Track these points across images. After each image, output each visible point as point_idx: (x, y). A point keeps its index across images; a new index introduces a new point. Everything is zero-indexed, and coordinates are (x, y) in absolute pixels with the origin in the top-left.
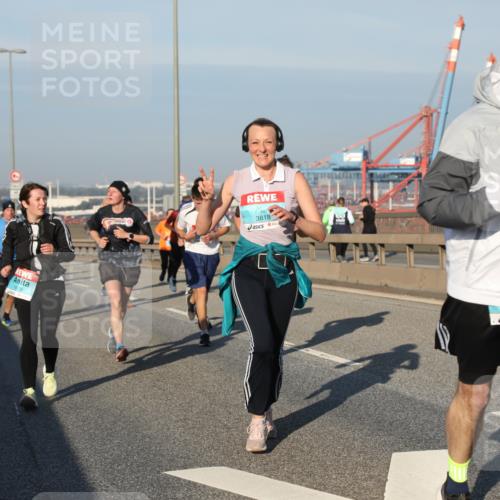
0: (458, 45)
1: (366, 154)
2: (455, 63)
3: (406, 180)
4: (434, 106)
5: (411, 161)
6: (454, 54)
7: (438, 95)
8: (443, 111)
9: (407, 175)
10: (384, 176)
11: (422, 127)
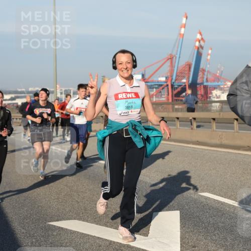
0: (184, 26)
1: (143, 76)
2: (183, 35)
3: (161, 88)
4: (174, 53)
5: (163, 79)
6: (183, 30)
7: (176, 49)
8: (178, 56)
9: (162, 85)
10: (151, 85)
11: (168, 63)
